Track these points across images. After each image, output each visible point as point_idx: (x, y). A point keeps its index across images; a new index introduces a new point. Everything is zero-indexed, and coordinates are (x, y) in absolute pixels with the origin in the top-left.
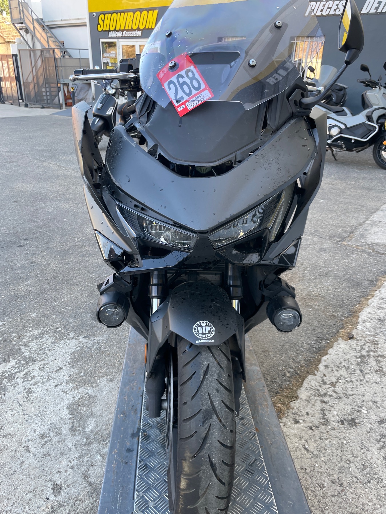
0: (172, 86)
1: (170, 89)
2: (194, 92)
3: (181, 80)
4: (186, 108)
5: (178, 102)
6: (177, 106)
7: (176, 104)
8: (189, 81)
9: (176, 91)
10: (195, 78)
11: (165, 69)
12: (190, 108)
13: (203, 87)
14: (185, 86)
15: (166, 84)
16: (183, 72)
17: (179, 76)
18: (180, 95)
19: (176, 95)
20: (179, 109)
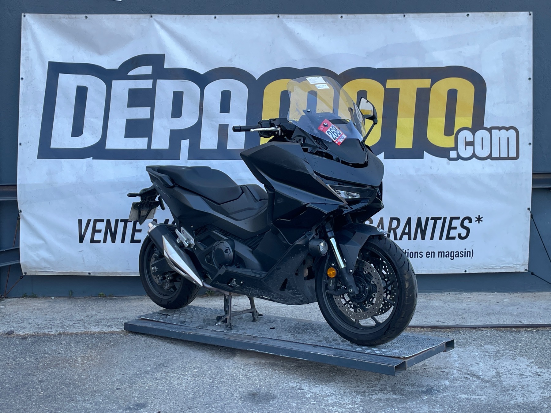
0: (329, 133)
2: (339, 135)
3: (332, 131)
4: (339, 142)
7: (335, 141)
8: (335, 131)
9: (332, 135)
10: (337, 130)
11: (322, 126)
12: (341, 142)
13: (341, 133)
14: (334, 133)
15: (326, 132)
16: (331, 127)
17: (331, 129)
18: (334, 137)
19: (333, 137)
20: (337, 143)
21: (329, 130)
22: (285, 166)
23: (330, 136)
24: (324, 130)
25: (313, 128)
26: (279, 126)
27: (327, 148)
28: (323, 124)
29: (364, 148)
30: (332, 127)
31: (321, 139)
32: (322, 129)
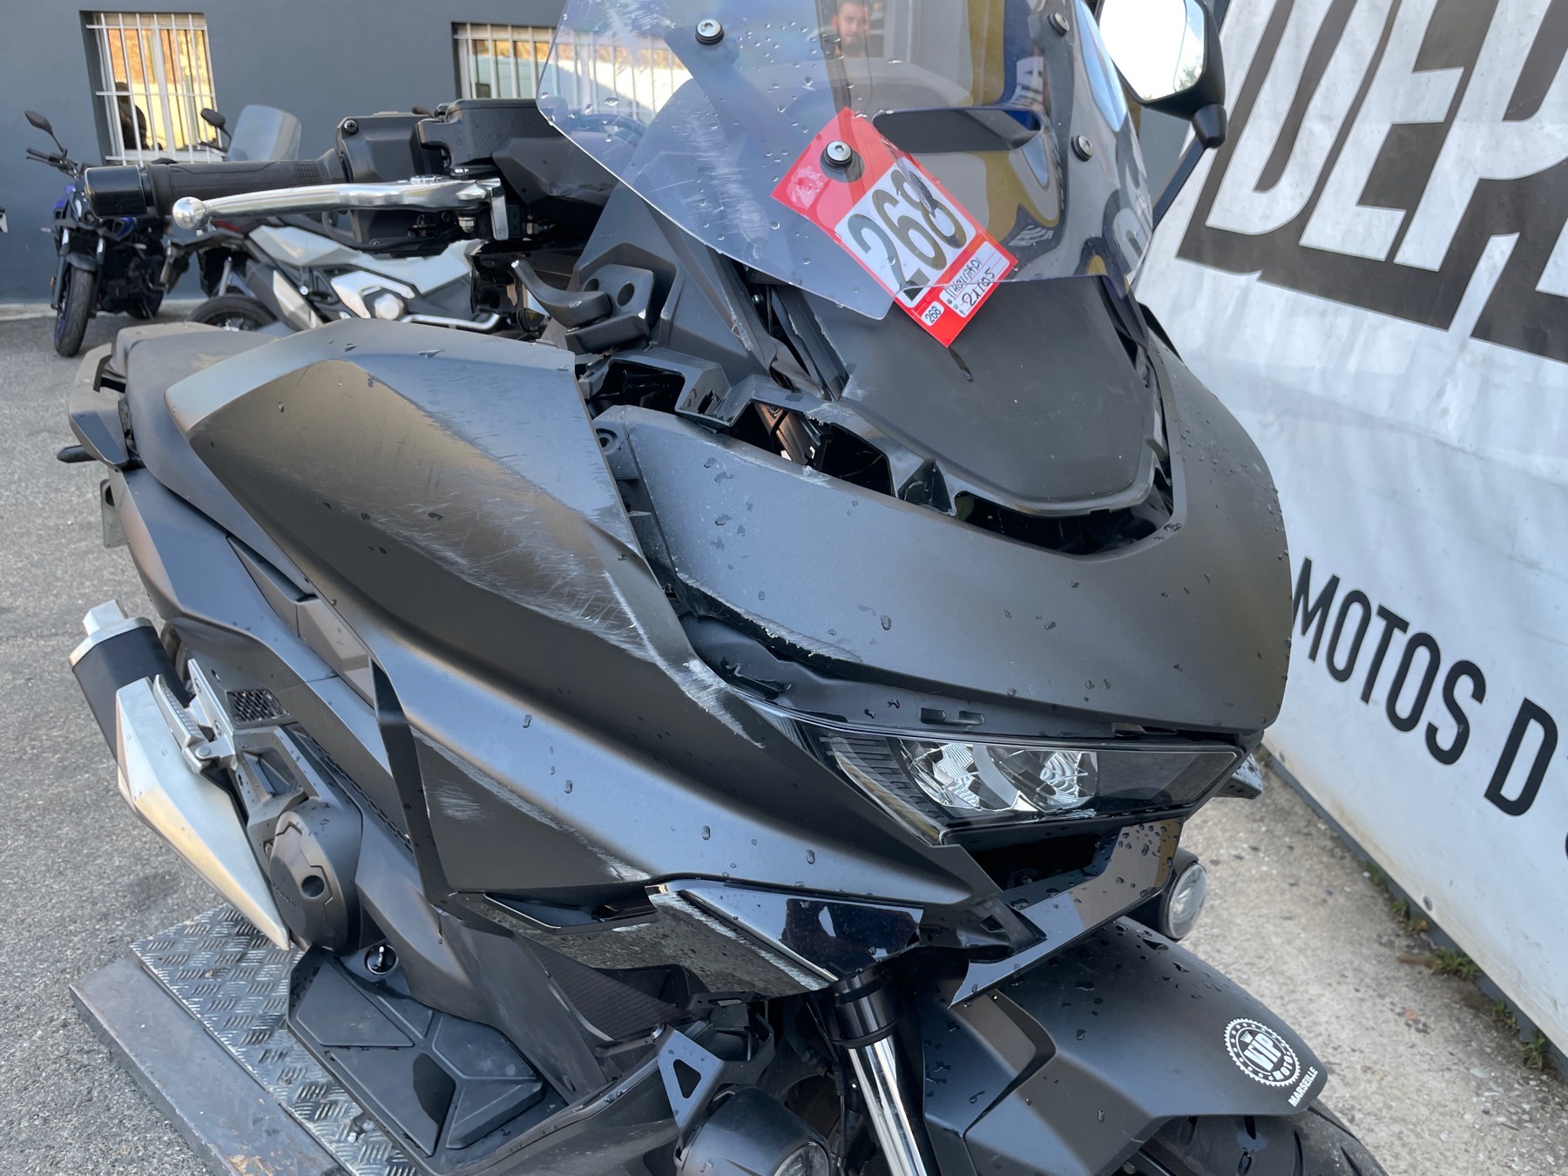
0: (867, 233)
1: (866, 248)
2: (951, 254)
3: (894, 213)
4: (949, 313)
5: (912, 294)
6: (916, 308)
7: (910, 304)
8: (918, 216)
9: (893, 255)
10: (935, 204)
11: (812, 172)
12: (964, 309)
13: (970, 233)
14: (913, 235)
15: (842, 229)
16: (885, 183)
17: (881, 198)
18: (911, 266)
19: (897, 270)
20: (927, 320)
21: (866, 205)
22: (449, 554)
23: (875, 260)
24: (821, 210)
25: (733, 188)
26: (482, 168)
27: (842, 380)
28: (815, 156)
29: (1134, 336)
30: (898, 180)
31: (791, 293)
32: (805, 197)
